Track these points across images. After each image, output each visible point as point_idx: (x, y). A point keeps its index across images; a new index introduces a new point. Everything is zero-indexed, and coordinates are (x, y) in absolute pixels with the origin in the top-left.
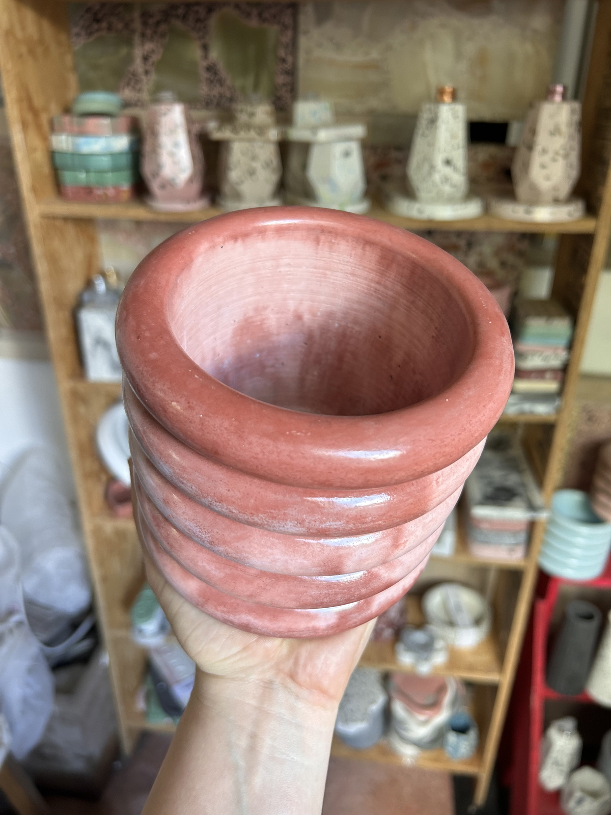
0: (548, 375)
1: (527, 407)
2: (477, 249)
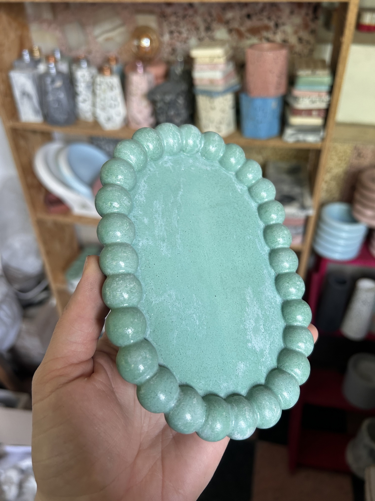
0: (314, 113)
1: (301, 137)
2: (282, 28)
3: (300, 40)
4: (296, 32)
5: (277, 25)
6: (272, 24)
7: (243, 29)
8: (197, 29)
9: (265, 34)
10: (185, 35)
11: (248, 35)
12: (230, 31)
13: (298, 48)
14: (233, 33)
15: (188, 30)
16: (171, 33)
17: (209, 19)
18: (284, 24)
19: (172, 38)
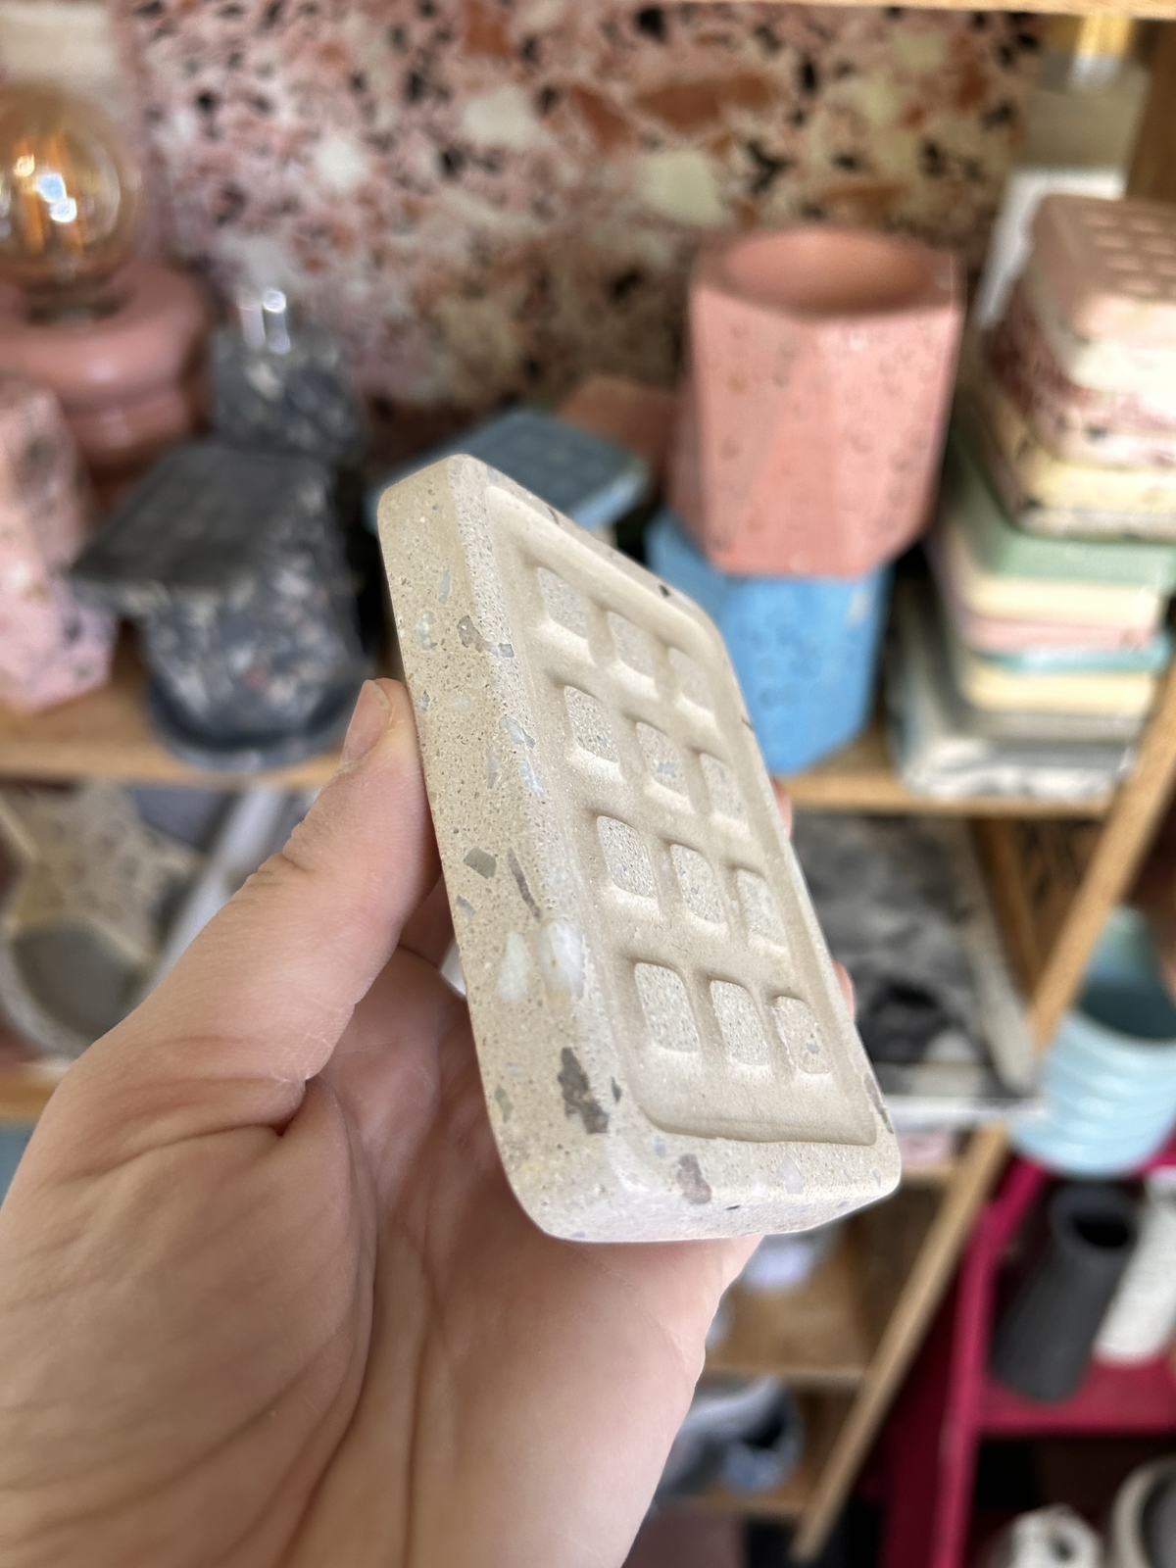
1: (1008, 777)
2: (832, 92)
3: (933, 158)
4: (913, 117)
5: (809, 77)
6: (783, 67)
7: (618, 92)
8: (357, 83)
9: (745, 123)
10: (286, 117)
11: (647, 124)
12: (547, 100)
13: (922, 198)
14: (564, 106)
15: (304, 90)
16: (206, 102)
17: (420, 32)
18: (845, 70)
19: (211, 133)
